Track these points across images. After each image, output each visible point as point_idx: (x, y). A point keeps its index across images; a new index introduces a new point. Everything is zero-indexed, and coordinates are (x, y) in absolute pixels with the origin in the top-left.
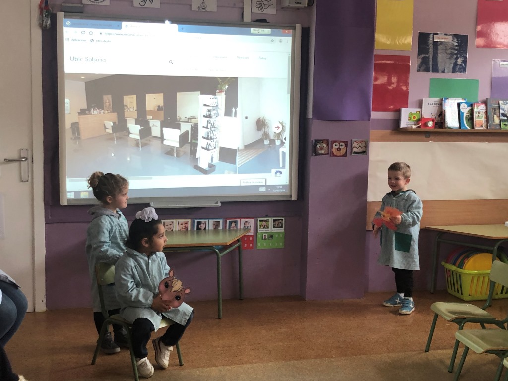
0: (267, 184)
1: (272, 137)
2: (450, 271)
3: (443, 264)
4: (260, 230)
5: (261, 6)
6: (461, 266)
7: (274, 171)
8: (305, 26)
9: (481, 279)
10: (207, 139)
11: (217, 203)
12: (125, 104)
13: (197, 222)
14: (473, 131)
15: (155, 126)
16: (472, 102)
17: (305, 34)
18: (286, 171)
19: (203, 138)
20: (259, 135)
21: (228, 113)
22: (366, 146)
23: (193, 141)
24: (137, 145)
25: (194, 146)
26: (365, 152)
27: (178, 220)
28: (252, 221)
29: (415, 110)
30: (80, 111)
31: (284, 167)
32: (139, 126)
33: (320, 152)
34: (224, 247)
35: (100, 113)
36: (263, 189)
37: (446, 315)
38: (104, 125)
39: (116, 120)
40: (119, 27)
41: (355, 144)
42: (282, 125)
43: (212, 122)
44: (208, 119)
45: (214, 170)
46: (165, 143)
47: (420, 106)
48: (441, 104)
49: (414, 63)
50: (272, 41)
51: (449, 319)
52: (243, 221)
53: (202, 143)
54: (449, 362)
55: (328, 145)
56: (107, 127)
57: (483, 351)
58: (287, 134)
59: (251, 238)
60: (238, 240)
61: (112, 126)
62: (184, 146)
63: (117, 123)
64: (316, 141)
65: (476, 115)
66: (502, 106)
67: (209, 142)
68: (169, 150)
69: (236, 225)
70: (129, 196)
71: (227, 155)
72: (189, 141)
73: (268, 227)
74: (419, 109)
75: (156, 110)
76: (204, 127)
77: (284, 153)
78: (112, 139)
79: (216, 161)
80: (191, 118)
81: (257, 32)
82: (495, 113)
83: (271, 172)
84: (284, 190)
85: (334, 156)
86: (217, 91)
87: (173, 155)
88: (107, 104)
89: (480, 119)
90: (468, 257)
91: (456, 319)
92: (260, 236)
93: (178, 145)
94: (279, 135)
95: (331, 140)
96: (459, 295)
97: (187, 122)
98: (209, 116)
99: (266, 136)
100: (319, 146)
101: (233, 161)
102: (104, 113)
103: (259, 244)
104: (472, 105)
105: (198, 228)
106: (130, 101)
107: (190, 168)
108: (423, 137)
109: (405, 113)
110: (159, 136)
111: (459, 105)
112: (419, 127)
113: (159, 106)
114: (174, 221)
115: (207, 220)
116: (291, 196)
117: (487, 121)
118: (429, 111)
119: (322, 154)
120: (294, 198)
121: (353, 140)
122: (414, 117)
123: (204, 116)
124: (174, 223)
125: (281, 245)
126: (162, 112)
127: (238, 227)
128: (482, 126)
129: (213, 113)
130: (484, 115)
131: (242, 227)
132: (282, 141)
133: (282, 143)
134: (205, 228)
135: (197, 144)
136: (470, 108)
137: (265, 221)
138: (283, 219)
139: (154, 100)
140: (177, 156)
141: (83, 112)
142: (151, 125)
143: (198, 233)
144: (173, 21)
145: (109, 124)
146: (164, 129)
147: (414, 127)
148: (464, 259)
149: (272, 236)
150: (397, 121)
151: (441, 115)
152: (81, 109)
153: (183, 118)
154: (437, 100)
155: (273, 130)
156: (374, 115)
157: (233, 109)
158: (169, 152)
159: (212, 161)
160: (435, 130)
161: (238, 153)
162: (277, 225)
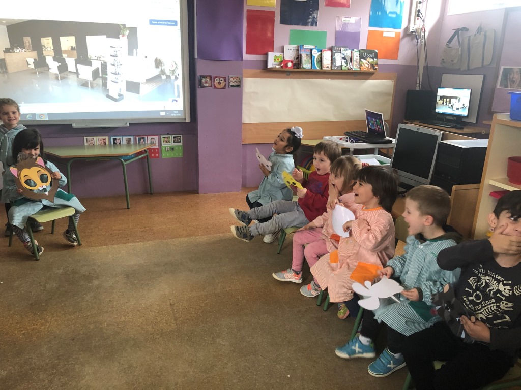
0: (166, 109)
1: (168, 73)
4: (164, 144)
7: (171, 99)
10: (115, 74)
11: (126, 124)
12: (42, 44)
13: (113, 139)
14: (321, 70)
15: (70, 62)
16: (321, 48)
18: (181, 100)
19: (112, 73)
20: (157, 72)
21: (130, 53)
22: (240, 81)
23: (104, 76)
24: (57, 78)
25: (105, 80)
26: (239, 85)
27: (97, 137)
28: (156, 138)
29: (278, 54)
30: (4, 50)
31: (178, 96)
32: (57, 63)
33: (205, 85)
34: (129, 157)
35: (22, 51)
36: (163, 114)
38: (27, 61)
39: (36, 57)
41: (231, 79)
42: (176, 64)
43: (118, 61)
44: (114, 58)
45: (123, 98)
46: (80, 76)
47: (283, 52)
48: (298, 50)
49: (277, 18)
52: (150, 137)
53: (110, 77)
55: (211, 79)
56: (29, 63)
58: (179, 71)
59: (157, 150)
60: (145, 151)
61: (33, 62)
62: (97, 80)
63: (37, 60)
64: (201, 76)
65: (324, 58)
67: (117, 76)
68: (84, 82)
69: (144, 141)
71: (133, 87)
72: (100, 74)
73: (170, 142)
74: (282, 54)
75: (70, 50)
76: (112, 64)
77: (178, 86)
78: (35, 73)
79: (124, 92)
80: (100, 57)
83: (168, 100)
84: (179, 115)
85: (216, 88)
86: (120, 36)
87: (87, 87)
88: (28, 44)
89: (327, 62)
92: (163, 149)
93: (92, 80)
94: (173, 71)
95: (213, 76)
97: (97, 60)
98: (116, 56)
99: (163, 72)
100: (203, 80)
101: (138, 92)
102: (25, 51)
103: (164, 155)
104: (321, 51)
105: (114, 143)
106: (47, 42)
107: (103, 97)
108: (285, 75)
109: (271, 56)
110: (75, 71)
111: (311, 51)
112: (282, 67)
113: (72, 47)
114: (95, 137)
115: (121, 137)
116: (185, 119)
117: (332, 63)
118: (289, 55)
119: (207, 87)
120: (188, 120)
121: (230, 76)
122: (278, 60)
123: (111, 56)
124: (95, 139)
125: (181, 155)
126: (75, 52)
127: (146, 142)
128: (328, 67)
129: (118, 54)
131: (149, 142)
132: (176, 76)
133: (176, 78)
134: (120, 143)
135: (107, 78)
136: (319, 53)
137: (168, 137)
138: (181, 136)
139: (68, 42)
140: (92, 87)
141: (7, 51)
142: (67, 62)
143: (114, 146)
145: (31, 61)
146: (78, 66)
147: (277, 67)
149: (173, 149)
150: (266, 62)
151: (299, 57)
152: (5, 48)
153: (93, 58)
154: (294, 46)
155: (167, 68)
156: (246, 57)
157: (135, 50)
158: (85, 84)
159: (120, 92)
160: (294, 69)
161: (141, 86)
162: (176, 140)
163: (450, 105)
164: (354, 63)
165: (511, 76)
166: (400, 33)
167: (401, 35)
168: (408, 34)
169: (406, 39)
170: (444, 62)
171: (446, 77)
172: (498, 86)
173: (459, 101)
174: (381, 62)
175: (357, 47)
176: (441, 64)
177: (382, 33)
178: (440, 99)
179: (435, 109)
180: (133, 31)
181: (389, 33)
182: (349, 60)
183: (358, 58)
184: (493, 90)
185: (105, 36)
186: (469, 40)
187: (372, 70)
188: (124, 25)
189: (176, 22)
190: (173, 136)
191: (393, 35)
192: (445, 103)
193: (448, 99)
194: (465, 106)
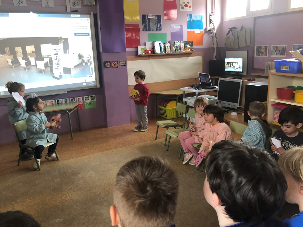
0: (86, 82)
1: (86, 62)
2: (161, 109)
3: (159, 106)
4: (86, 101)
5: (74, 4)
6: (165, 107)
7: (88, 76)
8: (95, 13)
9: (173, 110)
10: (57, 64)
11: (65, 92)
12: (16, 51)
13: (57, 101)
14: (166, 54)
15: (32, 60)
16: (165, 42)
17: (95, 16)
18: (94, 76)
19: (55, 64)
20: (80, 61)
21: (65, 52)
22: (126, 63)
23: (51, 66)
24: (25, 69)
25: (52, 68)
26: (125, 65)
27: (48, 101)
28: (81, 98)
29: (143, 47)
31: (92, 74)
32: (25, 61)
33: (107, 66)
34: (70, 110)
35: (4, 56)
36: (84, 84)
37: (162, 125)
38: (7, 61)
40: (8, 15)
41: (121, 62)
42: (90, 56)
43: (58, 57)
44: (56, 55)
45: (62, 77)
46: (38, 67)
47: (145, 45)
48: (153, 44)
49: (141, 27)
50: (81, 20)
51: (163, 127)
52: (77, 98)
53: (55, 66)
54: (164, 143)
55: (110, 63)
56: (9, 62)
57: (176, 137)
58: (92, 60)
59: (82, 105)
60: (76, 107)
61: (11, 62)
62: (47, 68)
63: (13, 60)
64: (105, 62)
65: (166, 47)
66: (176, 43)
67: (58, 65)
68: (40, 70)
69: (75, 100)
70: (25, 92)
71: (67, 71)
72: (49, 66)
73: (89, 100)
74: (145, 47)
75: (32, 53)
76: (55, 59)
77: (92, 68)
78: (12, 67)
79: (62, 74)
80: (48, 56)
81: (74, 16)
82: (173, 46)
83: (87, 76)
84: (94, 84)
85: (113, 67)
86: (59, 43)
87: (42, 72)
88: (7, 51)
89: (168, 49)
90: (168, 103)
91: (165, 126)
92: (85, 104)
93: (44, 68)
94: (89, 60)
95: (111, 61)
96: (166, 118)
97: (47, 57)
98: (57, 54)
99: (83, 61)
100: (106, 64)
101: (70, 73)
102: (6, 56)
103: (86, 107)
105: (58, 103)
106: (19, 50)
107: (51, 78)
108: (147, 58)
109: (140, 48)
110: (35, 64)
111: (160, 44)
112: (146, 54)
113: (33, 51)
114: (47, 101)
115: (61, 100)
116: (97, 86)
117: (171, 50)
118: (149, 47)
119: (108, 67)
120: (98, 87)
122: (143, 50)
123: (55, 54)
125: (95, 106)
126: (35, 54)
127: (76, 101)
128: (169, 52)
129: (58, 53)
130: (169, 47)
132: (90, 63)
133: (91, 64)
134: (61, 103)
135: (53, 67)
136: (164, 45)
137: (87, 97)
138: (95, 96)
139: (30, 49)
140: (44, 73)
142: (30, 60)
143: (58, 105)
144: (34, 12)
145: (10, 61)
146: (37, 61)
147: (144, 54)
148: (166, 104)
149: (91, 103)
150: (137, 52)
151: (153, 48)
153: (45, 56)
154: (151, 42)
155: (86, 59)
156: (127, 50)
157: (67, 50)
158: (40, 71)
159: (60, 74)
160: (152, 54)
161: (72, 69)
162: (92, 98)
163: (233, 67)
164: (182, 49)
165: (261, 50)
166: (203, 31)
167: (204, 32)
168: (206, 31)
169: (206, 34)
170: (226, 45)
171: (228, 53)
172: (255, 56)
173: (237, 64)
174: (195, 47)
175: (182, 40)
176: (225, 46)
177: (194, 32)
178: (227, 64)
179: (225, 69)
180: (66, 40)
181: (197, 32)
182: (179, 47)
183: (183, 46)
184: (253, 57)
185: (51, 44)
186: (237, 33)
187: (191, 52)
188: (61, 37)
189: (89, 34)
190: (90, 96)
191: (199, 32)
192: (230, 66)
193: (231, 64)
194: (241, 66)
